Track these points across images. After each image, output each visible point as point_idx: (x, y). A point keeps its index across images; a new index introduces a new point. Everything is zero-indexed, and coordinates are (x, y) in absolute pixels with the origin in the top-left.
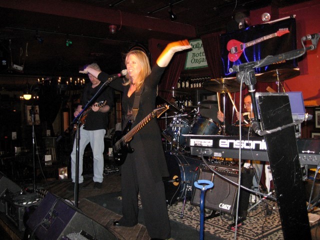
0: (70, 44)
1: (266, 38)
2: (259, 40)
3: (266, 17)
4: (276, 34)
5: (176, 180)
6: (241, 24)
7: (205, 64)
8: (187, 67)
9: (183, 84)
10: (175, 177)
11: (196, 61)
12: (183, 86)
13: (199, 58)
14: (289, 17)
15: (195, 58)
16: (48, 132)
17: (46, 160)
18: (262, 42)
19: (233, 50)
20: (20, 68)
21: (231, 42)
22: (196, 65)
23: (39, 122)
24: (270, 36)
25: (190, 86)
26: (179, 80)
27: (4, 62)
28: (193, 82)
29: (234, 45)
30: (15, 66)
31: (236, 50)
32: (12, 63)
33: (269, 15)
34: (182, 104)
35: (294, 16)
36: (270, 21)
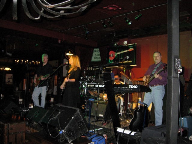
0: (37, 46)
1: (125, 51)
2: (122, 52)
3: (125, 43)
4: (129, 50)
5: (83, 107)
6: (115, 44)
7: (100, 60)
8: (92, 60)
9: (90, 68)
10: (83, 105)
11: (97, 58)
12: (90, 69)
13: (98, 57)
14: (134, 44)
15: (96, 57)
16: (17, 89)
17: (19, 101)
18: (123, 53)
19: (111, 55)
20: (10, 55)
21: (111, 52)
22: (96, 60)
23: (12, 83)
24: (126, 51)
25: (93, 69)
26: (88, 66)
27: (3, 51)
28: (94, 68)
29: (112, 53)
30: (8, 53)
31: (113, 55)
32: (7, 52)
33: (126, 42)
34: (88, 77)
35: (136, 44)
36: (127, 44)
